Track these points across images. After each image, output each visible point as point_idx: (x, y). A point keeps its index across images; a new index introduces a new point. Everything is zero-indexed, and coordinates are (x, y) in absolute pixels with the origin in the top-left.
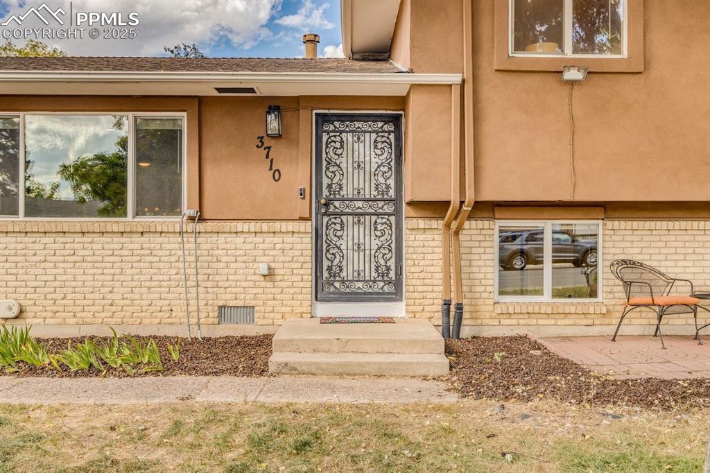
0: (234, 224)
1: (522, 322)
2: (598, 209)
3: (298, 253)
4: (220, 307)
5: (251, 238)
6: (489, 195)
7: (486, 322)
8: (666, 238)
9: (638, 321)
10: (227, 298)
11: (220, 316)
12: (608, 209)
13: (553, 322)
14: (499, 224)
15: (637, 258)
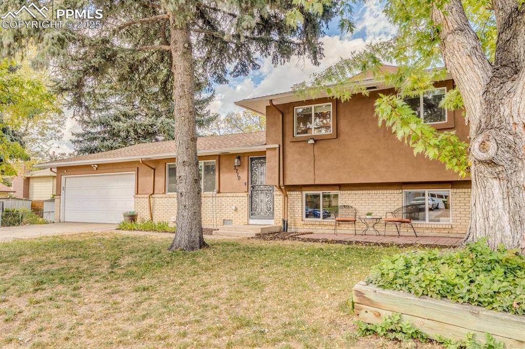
0: (226, 194)
1: (311, 228)
2: (337, 187)
3: (244, 203)
4: (224, 220)
5: (232, 198)
6: (288, 183)
7: (299, 227)
8: (362, 197)
9: (351, 229)
10: (225, 217)
11: (223, 223)
12: (341, 186)
13: (321, 228)
14: (304, 193)
15: (351, 205)
